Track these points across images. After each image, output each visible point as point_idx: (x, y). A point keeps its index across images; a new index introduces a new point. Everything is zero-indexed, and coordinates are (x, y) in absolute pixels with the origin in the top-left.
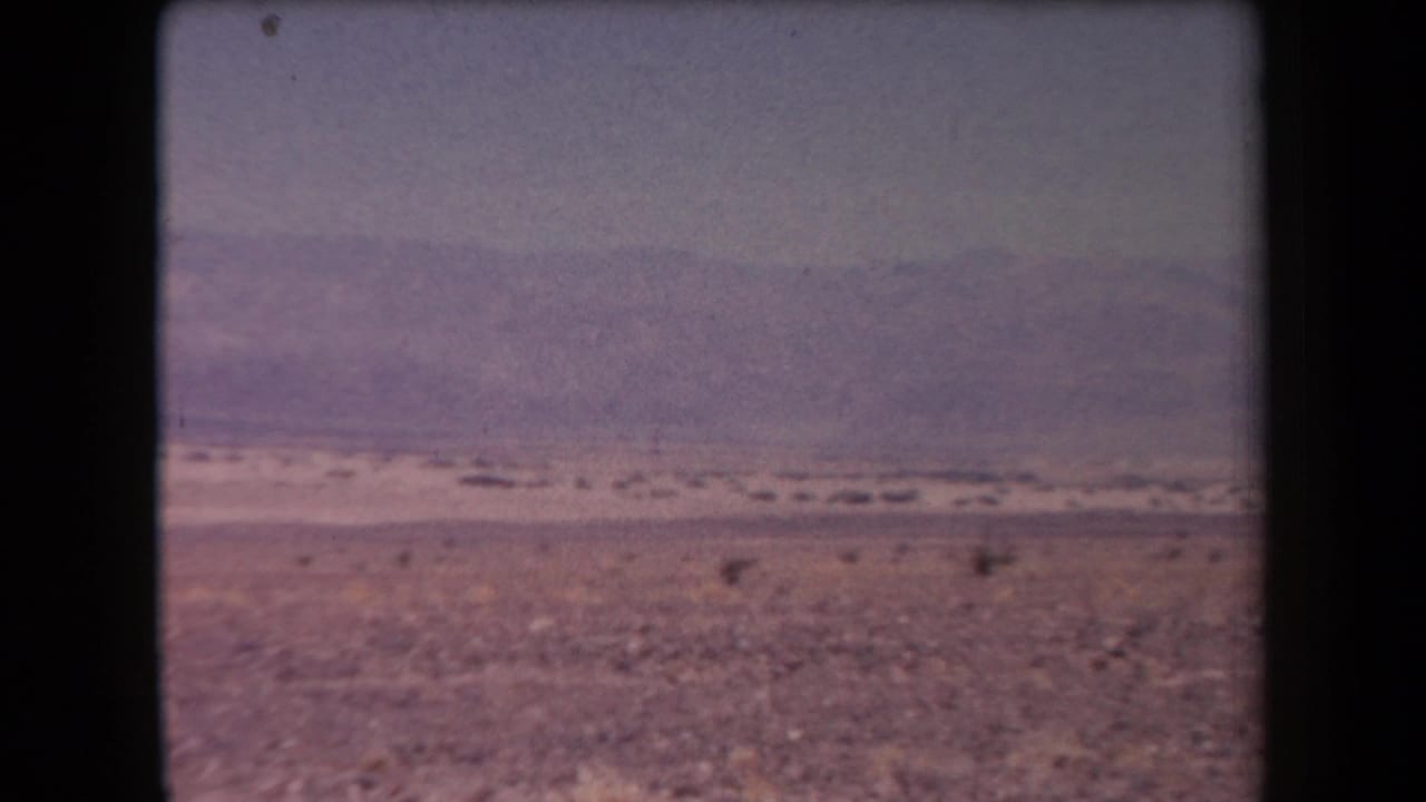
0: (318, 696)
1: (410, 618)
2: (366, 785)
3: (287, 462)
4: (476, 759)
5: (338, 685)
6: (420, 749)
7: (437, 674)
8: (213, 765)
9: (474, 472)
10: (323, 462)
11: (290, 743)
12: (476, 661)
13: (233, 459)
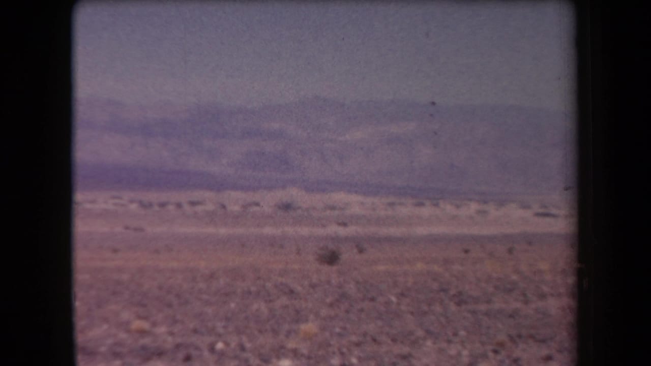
0: (474, 312)
1: (514, 277)
2: (496, 352)
3: (458, 207)
4: (543, 341)
5: (483, 307)
6: (520, 336)
7: (526, 302)
8: (429, 343)
9: (541, 211)
10: (474, 207)
11: (462, 333)
12: (542, 296)
13: (436, 205)
